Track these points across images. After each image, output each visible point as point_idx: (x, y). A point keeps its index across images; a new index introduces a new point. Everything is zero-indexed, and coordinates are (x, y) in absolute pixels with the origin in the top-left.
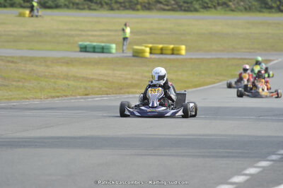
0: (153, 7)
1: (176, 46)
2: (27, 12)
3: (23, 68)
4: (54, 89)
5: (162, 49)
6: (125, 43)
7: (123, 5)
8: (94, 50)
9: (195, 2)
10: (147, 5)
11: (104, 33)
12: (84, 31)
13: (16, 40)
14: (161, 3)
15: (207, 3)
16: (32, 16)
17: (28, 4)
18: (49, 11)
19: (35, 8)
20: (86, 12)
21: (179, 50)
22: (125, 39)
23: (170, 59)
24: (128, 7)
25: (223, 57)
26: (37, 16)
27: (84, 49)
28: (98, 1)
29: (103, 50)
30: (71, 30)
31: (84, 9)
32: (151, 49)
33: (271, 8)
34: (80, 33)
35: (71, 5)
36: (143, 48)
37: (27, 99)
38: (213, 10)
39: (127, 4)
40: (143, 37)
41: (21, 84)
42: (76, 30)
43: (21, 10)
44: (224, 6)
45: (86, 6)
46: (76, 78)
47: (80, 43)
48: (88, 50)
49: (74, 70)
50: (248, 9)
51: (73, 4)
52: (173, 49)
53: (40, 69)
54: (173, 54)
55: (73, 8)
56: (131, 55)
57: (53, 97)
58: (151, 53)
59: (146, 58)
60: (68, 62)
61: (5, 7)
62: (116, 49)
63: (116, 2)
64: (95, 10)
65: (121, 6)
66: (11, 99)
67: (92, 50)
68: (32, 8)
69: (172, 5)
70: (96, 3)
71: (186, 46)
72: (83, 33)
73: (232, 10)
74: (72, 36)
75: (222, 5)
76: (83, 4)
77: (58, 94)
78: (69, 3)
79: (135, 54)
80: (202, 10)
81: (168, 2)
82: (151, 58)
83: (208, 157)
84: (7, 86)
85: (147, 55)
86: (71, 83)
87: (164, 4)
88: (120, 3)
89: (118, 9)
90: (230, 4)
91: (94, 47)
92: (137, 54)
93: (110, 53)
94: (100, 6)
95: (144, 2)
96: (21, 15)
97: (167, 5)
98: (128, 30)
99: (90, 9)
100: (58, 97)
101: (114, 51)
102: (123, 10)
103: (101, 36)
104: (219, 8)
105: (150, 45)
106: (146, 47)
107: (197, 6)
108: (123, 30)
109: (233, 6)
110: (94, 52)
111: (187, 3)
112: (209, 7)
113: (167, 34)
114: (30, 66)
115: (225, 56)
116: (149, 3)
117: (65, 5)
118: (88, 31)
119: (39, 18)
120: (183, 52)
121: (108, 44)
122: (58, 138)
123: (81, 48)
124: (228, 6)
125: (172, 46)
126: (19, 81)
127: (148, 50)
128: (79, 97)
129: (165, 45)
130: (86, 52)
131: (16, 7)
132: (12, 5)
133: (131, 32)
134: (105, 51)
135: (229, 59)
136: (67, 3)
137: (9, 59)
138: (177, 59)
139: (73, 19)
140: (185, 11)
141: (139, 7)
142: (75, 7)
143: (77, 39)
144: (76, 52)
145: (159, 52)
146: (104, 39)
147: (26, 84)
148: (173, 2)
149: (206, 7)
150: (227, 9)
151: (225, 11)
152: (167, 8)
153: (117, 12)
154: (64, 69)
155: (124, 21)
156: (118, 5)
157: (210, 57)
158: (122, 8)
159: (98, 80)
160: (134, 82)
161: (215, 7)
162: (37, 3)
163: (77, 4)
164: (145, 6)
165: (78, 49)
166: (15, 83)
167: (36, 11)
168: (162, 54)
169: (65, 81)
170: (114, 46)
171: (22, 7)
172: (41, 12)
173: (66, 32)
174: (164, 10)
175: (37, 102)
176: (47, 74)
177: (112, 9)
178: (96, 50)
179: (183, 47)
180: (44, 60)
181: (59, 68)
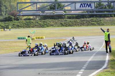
0: (35, 27)
2: (3, 30)
8: (21, 39)
11: (23, 34)
20: (18, 29)
23: (41, 40)
27: (19, 39)
29: (24, 38)
30: (15, 34)
33: (64, 26)
34: (17, 34)
38: (50, 27)
43: (1, 29)
46: (19, 46)
47: (18, 37)
49: (18, 44)
50: (58, 26)
52: (41, 37)
53: (9, 44)
55: (14, 28)
60: (15, 42)
65: (26, 27)
69: (39, 26)
74: (15, 35)
75: (52, 26)
85: (35, 39)
92: (33, 39)
94: (21, 27)
107: (46, 26)
109: (55, 26)
111: (43, 25)
114: (7, 44)
116: (33, 26)
118: (19, 34)
120: (44, 38)
127: (35, 38)
129: (39, 36)
137: (1, 42)
138: (43, 40)
140: (43, 27)
141: (31, 27)
145: (38, 38)
146: (23, 36)
149: (48, 26)
165: (17, 39)
174: (37, 27)
179: (44, 37)
180: (9, 42)
181: (13, 44)
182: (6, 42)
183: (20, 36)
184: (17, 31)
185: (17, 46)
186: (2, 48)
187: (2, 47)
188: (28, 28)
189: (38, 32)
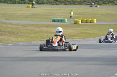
0: (83, 3)
1: (92, 19)
2: (31, 6)
3: (29, 29)
4: (42, 37)
5: (86, 21)
6: (71, 18)
7: (70, 2)
8: (58, 21)
9: (100, 1)
10: (80, 3)
11: (62, 14)
13: (26, 17)
14: (86, 1)
15: (105, 2)
16: (33, 7)
17: (31, 3)
18: (39, 5)
19: (34, 4)
20: (55, 6)
21: (93, 21)
22: (71, 16)
23: (90, 25)
24: (72, 3)
25: (112, 23)
26: (35, 7)
27: (54, 21)
28: (60, 1)
29: (62, 21)
30: (49, 13)
31: (54, 4)
32: (82, 20)
34: (52, 14)
35: (49, 3)
36: (79, 20)
38: (108, 4)
39: (72, 2)
40: (79, 16)
41: (28, 35)
42: (51, 13)
43: (28, 5)
44: (113, 3)
45: (55, 3)
46: (51, 33)
47: (52, 18)
48: (56, 21)
51: (50, 2)
52: (91, 21)
53: (36, 29)
54: (91, 22)
55: (49, 4)
56: (74, 23)
58: (82, 22)
59: (80, 24)
60: (48, 26)
61: (22, 4)
62: (67, 21)
63: (67, 1)
64: (59, 5)
65: (69, 3)
66: (24, 41)
67: (57, 21)
68: (33, 4)
69: (90, 2)
70: (59, 2)
71: (96, 19)
72: (54, 14)
73: (116, 4)
74: (49, 15)
75: (111, 2)
76: (53, 2)
77: (43, 39)
78: (48, 2)
79: (75, 23)
80: (103, 4)
81: (89, 1)
82: (82, 24)
83: (106, 65)
84: (22, 36)
85: (80, 23)
86: (49, 35)
87: (87, 2)
88: (69, 2)
89: (68, 4)
90: (115, 2)
91: (58, 20)
92: (76, 23)
93: (65, 22)
94: (60, 3)
95: (79, 1)
96: (28, 7)
97: (88, 2)
98: (72, 13)
99: (56, 4)
101: (66, 21)
102: (70, 5)
103: (61, 15)
104: (110, 3)
105: (82, 19)
106: (80, 20)
107: (101, 3)
108: (70, 13)
109: (116, 3)
110: (58, 22)
111: (97, 1)
112: (106, 3)
113: (88, 14)
114: (32, 28)
115: (113, 23)
116: (81, 2)
117: (46, 3)
118: (56, 13)
119: (36, 8)
120: (95, 22)
121: (64, 19)
122: (44, 57)
123: (53, 20)
124: (114, 3)
125: (90, 19)
126: (27, 34)
127: (80, 21)
129: (88, 19)
130: (55, 22)
131: (26, 4)
132: (25, 3)
133: (73, 14)
134: (63, 21)
136: (47, 2)
137: (23, 25)
138: (93, 25)
139: (49, 8)
141: (77, 3)
142: (50, 3)
143: (51, 17)
144: (51, 22)
145: (85, 22)
146: (63, 17)
147: (30, 35)
148: (91, 1)
149: (104, 3)
150: (114, 4)
151: (113, 4)
152: (88, 3)
153: (68, 5)
154: (46, 29)
155: (70, 9)
156: (68, 3)
157: (106, 24)
158: (69, 4)
160: (75, 34)
161: (108, 3)
162: (35, 2)
163: (51, 2)
164: (79, 3)
165: (52, 21)
166: (26, 35)
167: (34, 5)
168: (86, 22)
169: (46, 34)
170: (66, 19)
171: (29, 4)
172: (37, 6)
173: (47, 14)
174: (87, 4)
175: (35, 42)
176: (39, 31)
177: (66, 4)
178: (59, 21)
180: (38, 26)
181: (44, 28)
182: (33, 25)
183: (57, 16)
184: (53, 8)
186: (22, 35)
187: (21, 33)
188: (72, 5)
189: (87, 12)
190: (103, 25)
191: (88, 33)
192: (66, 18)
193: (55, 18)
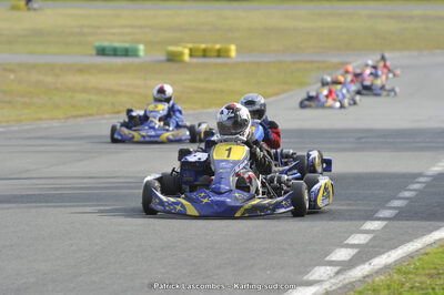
4: (73, 106)
5: (204, 51)
8: (115, 52)
11: (126, 30)
12: (98, 27)
16: (29, 9)
20: (99, 4)
21: (228, 51)
23: (216, 64)
27: (102, 52)
29: (126, 53)
32: (191, 50)
34: (94, 30)
36: (179, 49)
37: (40, 119)
41: (27, 100)
42: (89, 26)
46: (99, 91)
47: (97, 44)
48: (107, 52)
49: (94, 80)
52: (219, 50)
53: (49, 79)
54: (219, 56)
56: (163, 57)
57: (75, 117)
58: (191, 56)
59: (182, 61)
62: (145, 51)
67: (112, 52)
71: (237, 46)
79: (170, 58)
82: (191, 63)
85: (187, 58)
86: (93, 97)
91: (115, 50)
92: (173, 58)
93: (137, 56)
96: (15, 8)
100: (81, 116)
101: (141, 53)
103: (122, 34)
105: (190, 45)
106: (184, 47)
110: (115, 55)
113: (209, 30)
114: (34, 76)
119: (39, 12)
120: (233, 54)
121: (134, 45)
123: (98, 50)
125: (218, 46)
127: (187, 51)
128: (107, 116)
129: (209, 46)
130: (104, 55)
134: (130, 53)
135: (294, 62)
138: (225, 64)
143: (91, 38)
144: (91, 55)
145: (201, 54)
154: (78, 79)
157: (266, 59)
159: (128, 93)
165: (94, 52)
168: (204, 56)
169: (84, 96)
178: (118, 53)
179: (233, 47)
180: (51, 68)
185: (85, 90)
189: (204, 24)
190: (258, 63)
191: (214, 91)
192: (139, 42)
193: (106, 44)
